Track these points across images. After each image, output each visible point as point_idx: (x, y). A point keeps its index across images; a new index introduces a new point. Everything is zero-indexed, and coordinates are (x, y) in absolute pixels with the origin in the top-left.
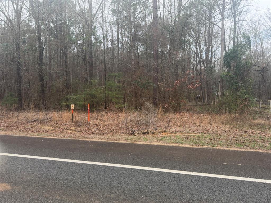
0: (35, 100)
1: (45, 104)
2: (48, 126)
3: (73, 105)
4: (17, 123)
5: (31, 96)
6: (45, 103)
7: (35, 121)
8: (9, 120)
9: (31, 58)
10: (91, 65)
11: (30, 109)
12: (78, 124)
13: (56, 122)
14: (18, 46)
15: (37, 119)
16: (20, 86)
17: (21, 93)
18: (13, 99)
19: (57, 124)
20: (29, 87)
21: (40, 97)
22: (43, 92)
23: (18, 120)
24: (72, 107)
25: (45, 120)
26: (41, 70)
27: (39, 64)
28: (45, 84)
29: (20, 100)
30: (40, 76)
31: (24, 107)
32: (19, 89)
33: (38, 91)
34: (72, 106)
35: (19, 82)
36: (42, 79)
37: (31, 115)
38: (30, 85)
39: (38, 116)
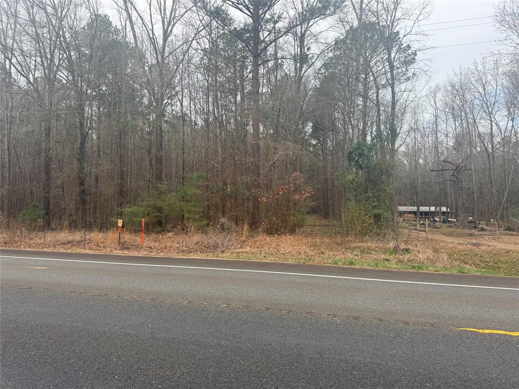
0: (71, 215)
1: (84, 221)
2: (86, 249)
3: (121, 221)
4: (44, 245)
5: (65, 208)
6: (86, 219)
7: (68, 243)
8: (32, 241)
9: (67, 152)
10: (160, 161)
11: (61, 229)
12: (126, 246)
13: (98, 244)
14: (48, 130)
15: (71, 240)
16: (48, 193)
17: (49, 202)
18: (37, 213)
19: (98, 246)
20: (61, 193)
21: (78, 209)
22: (84, 202)
23: (45, 241)
24: (120, 223)
25: (82, 241)
26: (81, 170)
27: (79, 159)
28: (86, 190)
29: (47, 214)
30: (79, 178)
31: (53, 226)
32: (46, 197)
33: (76, 201)
34: (119, 221)
35: (47, 186)
36: (82, 184)
37: (63, 236)
38: (63, 191)
39: (74, 237)
